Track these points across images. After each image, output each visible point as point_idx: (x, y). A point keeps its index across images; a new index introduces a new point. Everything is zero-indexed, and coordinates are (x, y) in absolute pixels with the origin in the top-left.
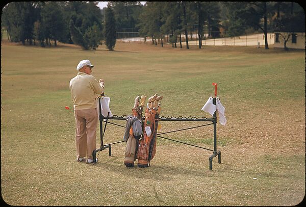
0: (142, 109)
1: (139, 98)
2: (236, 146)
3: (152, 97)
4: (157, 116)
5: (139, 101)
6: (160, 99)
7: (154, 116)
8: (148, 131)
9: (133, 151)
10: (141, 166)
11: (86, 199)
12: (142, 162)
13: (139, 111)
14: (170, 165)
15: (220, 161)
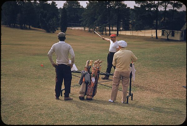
0: (90, 67)
1: (89, 61)
2: (141, 92)
3: (97, 61)
4: (99, 72)
5: (88, 63)
6: (101, 62)
7: (97, 71)
8: (93, 80)
9: (84, 91)
10: (88, 99)
11: (60, 114)
12: (89, 97)
13: (88, 69)
14: (104, 99)
15: (132, 99)
